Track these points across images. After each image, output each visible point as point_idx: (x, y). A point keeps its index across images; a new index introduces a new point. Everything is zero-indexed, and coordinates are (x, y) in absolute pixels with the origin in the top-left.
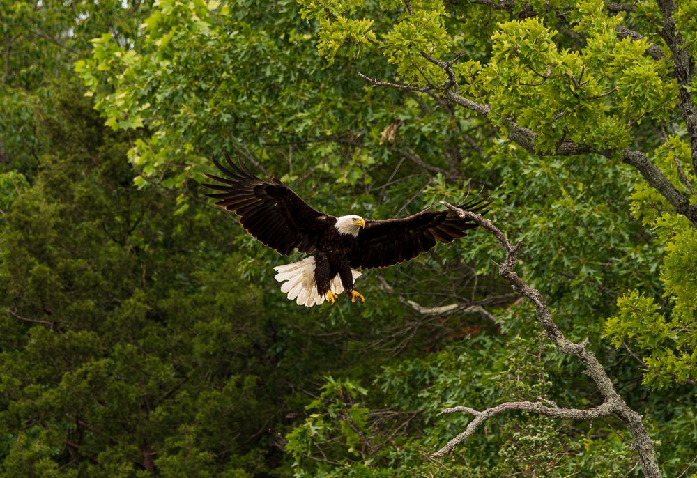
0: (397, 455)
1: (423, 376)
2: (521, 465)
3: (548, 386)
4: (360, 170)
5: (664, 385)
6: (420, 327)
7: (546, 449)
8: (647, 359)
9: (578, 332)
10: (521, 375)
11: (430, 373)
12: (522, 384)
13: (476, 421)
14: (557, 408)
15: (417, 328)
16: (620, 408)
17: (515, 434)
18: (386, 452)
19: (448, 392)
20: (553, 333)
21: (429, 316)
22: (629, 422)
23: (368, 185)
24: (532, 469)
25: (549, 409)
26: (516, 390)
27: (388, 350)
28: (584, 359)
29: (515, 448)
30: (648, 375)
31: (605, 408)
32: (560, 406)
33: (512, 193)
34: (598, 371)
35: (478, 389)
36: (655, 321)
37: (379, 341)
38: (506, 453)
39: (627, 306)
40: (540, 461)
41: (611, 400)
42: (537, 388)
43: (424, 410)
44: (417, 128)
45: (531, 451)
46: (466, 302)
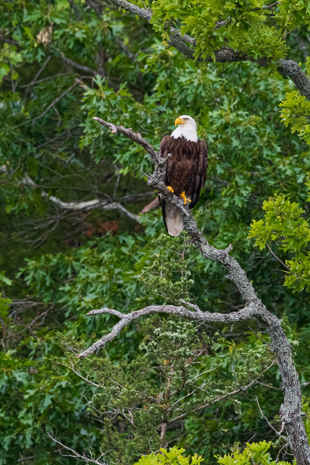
0: (38, 345)
1: (65, 271)
2: (159, 360)
3: (190, 284)
4: (7, 66)
5: (305, 287)
6: (62, 221)
7: (185, 345)
8: (290, 262)
9: (225, 238)
10: (164, 271)
11: (73, 268)
12: (164, 281)
13: (121, 323)
14: (200, 312)
15: (58, 221)
16: (261, 312)
17: (156, 330)
18: (27, 342)
19: (89, 286)
20: (198, 240)
21: (71, 211)
22: (268, 326)
23: (15, 81)
24: (170, 364)
25: (192, 313)
26: (159, 286)
27: (29, 241)
28: (228, 264)
29: (155, 344)
30: (290, 278)
31: (246, 312)
32: (203, 309)
33: (164, 97)
34: (240, 277)
35: (120, 286)
36: (299, 225)
37: (22, 233)
38: (146, 348)
39: (273, 210)
40: (179, 356)
41: (252, 304)
42: (180, 286)
43: (65, 303)
44: (71, 33)
45: (171, 346)
46: (106, 198)
